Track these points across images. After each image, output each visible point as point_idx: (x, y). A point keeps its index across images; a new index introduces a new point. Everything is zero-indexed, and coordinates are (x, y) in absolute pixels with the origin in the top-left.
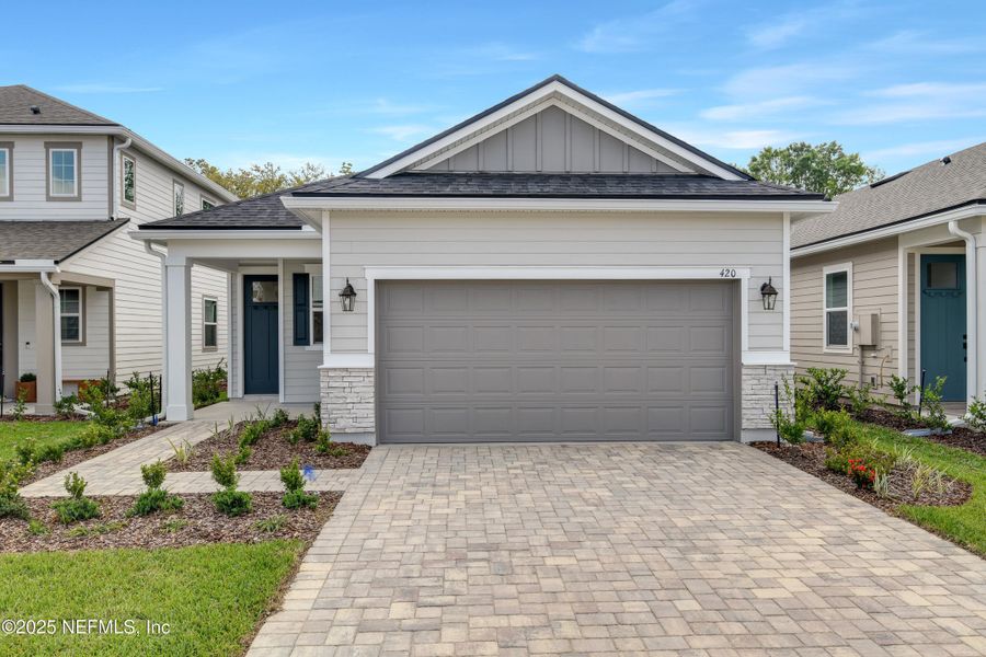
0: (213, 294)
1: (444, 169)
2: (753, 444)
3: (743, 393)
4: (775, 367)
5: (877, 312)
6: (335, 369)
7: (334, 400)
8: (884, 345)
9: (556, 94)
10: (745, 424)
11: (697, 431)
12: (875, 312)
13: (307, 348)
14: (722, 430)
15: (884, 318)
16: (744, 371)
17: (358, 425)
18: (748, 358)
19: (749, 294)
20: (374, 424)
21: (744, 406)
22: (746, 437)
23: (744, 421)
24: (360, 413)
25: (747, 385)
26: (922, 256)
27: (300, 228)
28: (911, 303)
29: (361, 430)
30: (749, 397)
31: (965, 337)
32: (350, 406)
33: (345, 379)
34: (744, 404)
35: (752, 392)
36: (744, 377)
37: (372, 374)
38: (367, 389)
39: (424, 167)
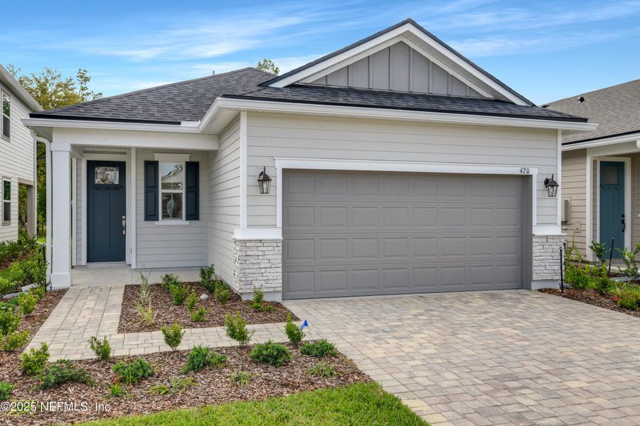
0: (9, 175)
1: (323, 83)
2: (541, 290)
3: (534, 255)
4: (553, 237)
5: (569, 199)
6: (251, 241)
7: (251, 266)
8: (573, 221)
9: (408, 33)
10: (535, 277)
11: (500, 282)
12: (566, 199)
13: (156, 223)
14: (517, 282)
15: (573, 203)
16: (534, 240)
17: (269, 285)
18: (537, 231)
19: (537, 185)
20: (281, 285)
21: (534, 264)
22: (535, 286)
23: (534, 275)
24: (271, 276)
25: (536, 250)
26: (601, 162)
27: (179, 123)
28: (594, 193)
29: (272, 290)
30: (538, 258)
31: (623, 216)
32: (263, 271)
33: (259, 249)
34: (535, 263)
35: (539, 254)
36: (534, 244)
37: (280, 245)
38: (276, 256)
39: (309, 81)
